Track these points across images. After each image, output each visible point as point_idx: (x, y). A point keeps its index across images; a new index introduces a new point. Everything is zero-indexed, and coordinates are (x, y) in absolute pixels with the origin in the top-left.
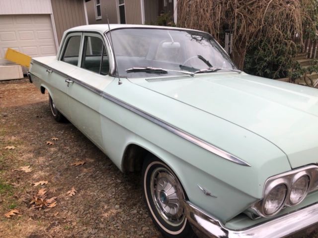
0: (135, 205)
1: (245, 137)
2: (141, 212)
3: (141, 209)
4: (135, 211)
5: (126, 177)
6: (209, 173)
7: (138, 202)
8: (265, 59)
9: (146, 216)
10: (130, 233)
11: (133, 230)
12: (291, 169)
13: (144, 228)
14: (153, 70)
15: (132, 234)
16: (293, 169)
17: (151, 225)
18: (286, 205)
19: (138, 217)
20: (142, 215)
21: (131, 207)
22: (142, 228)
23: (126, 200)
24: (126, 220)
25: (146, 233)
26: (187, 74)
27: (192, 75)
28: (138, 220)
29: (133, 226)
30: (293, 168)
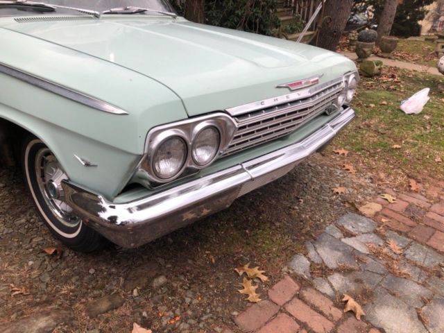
0: (23, 212)
1: (131, 80)
2: (32, 220)
3: (34, 216)
4: (23, 221)
5: (14, 179)
6: (86, 135)
7: (30, 208)
8: (236, 12)
9: (40, 223)
10: (11, 249)
11: (16, 244)
12: (187, 117)
13: (34, 240)
14: (29, 5)
15: (14, 249)
16: (190, 117)
17: (46, 234)
18: (188, 166)
19: (26, 227)
20: (33, 223)
21: (18, 216)
22: (31, 240)
23: (11, 208)
24: (7, 234)
25: (38, 244)
26: (89, 13)
27: (96, 16)
28: (26, 230)
29: (16, 240)
30: (190, 115)
